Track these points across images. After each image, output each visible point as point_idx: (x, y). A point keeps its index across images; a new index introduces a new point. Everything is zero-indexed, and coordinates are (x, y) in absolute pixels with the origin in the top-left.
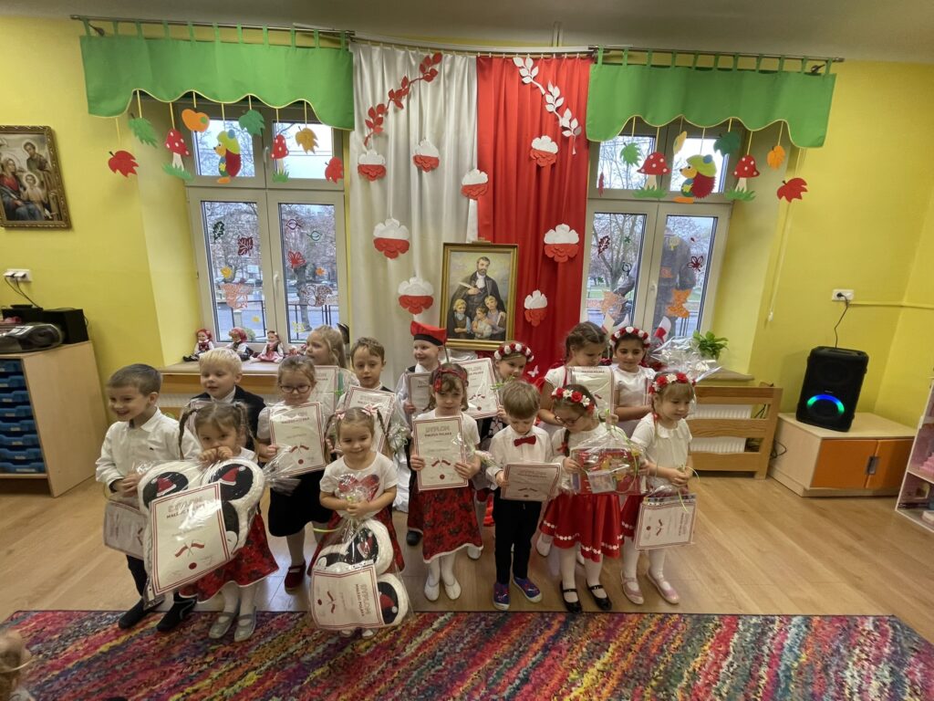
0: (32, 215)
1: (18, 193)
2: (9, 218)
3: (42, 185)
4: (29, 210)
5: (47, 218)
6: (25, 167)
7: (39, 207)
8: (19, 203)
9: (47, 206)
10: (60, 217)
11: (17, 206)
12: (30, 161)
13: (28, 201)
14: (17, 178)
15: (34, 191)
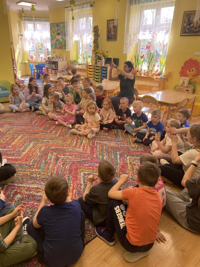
0: (111, 38)
1: (110, 33)
2: (108, 39)
3: (114, 32)
4: (111, 37)
5: (113, 39)
6: (112, 28)
7: (113, 36)
8: (110, 35)
9: (114, 36)
10: (115, 39)
11: (109, 36)
12: (113, 26)
13: (111, 35)
14: (111, 30)
15: (113, 33)
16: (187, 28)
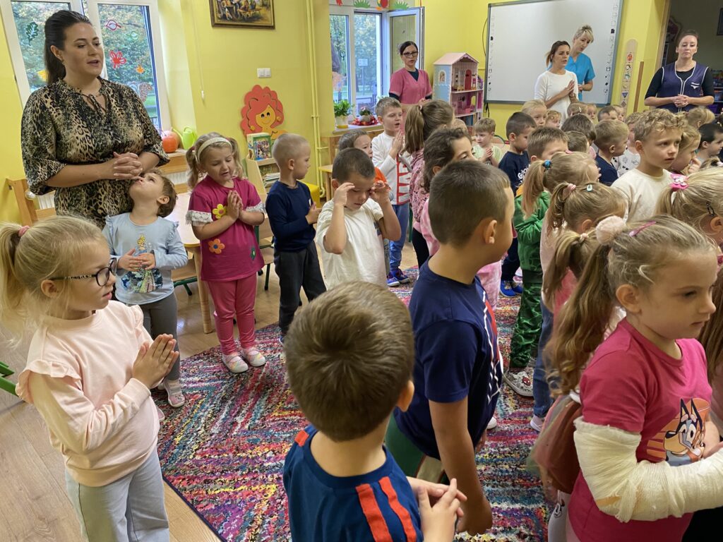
16: (228, 8)
